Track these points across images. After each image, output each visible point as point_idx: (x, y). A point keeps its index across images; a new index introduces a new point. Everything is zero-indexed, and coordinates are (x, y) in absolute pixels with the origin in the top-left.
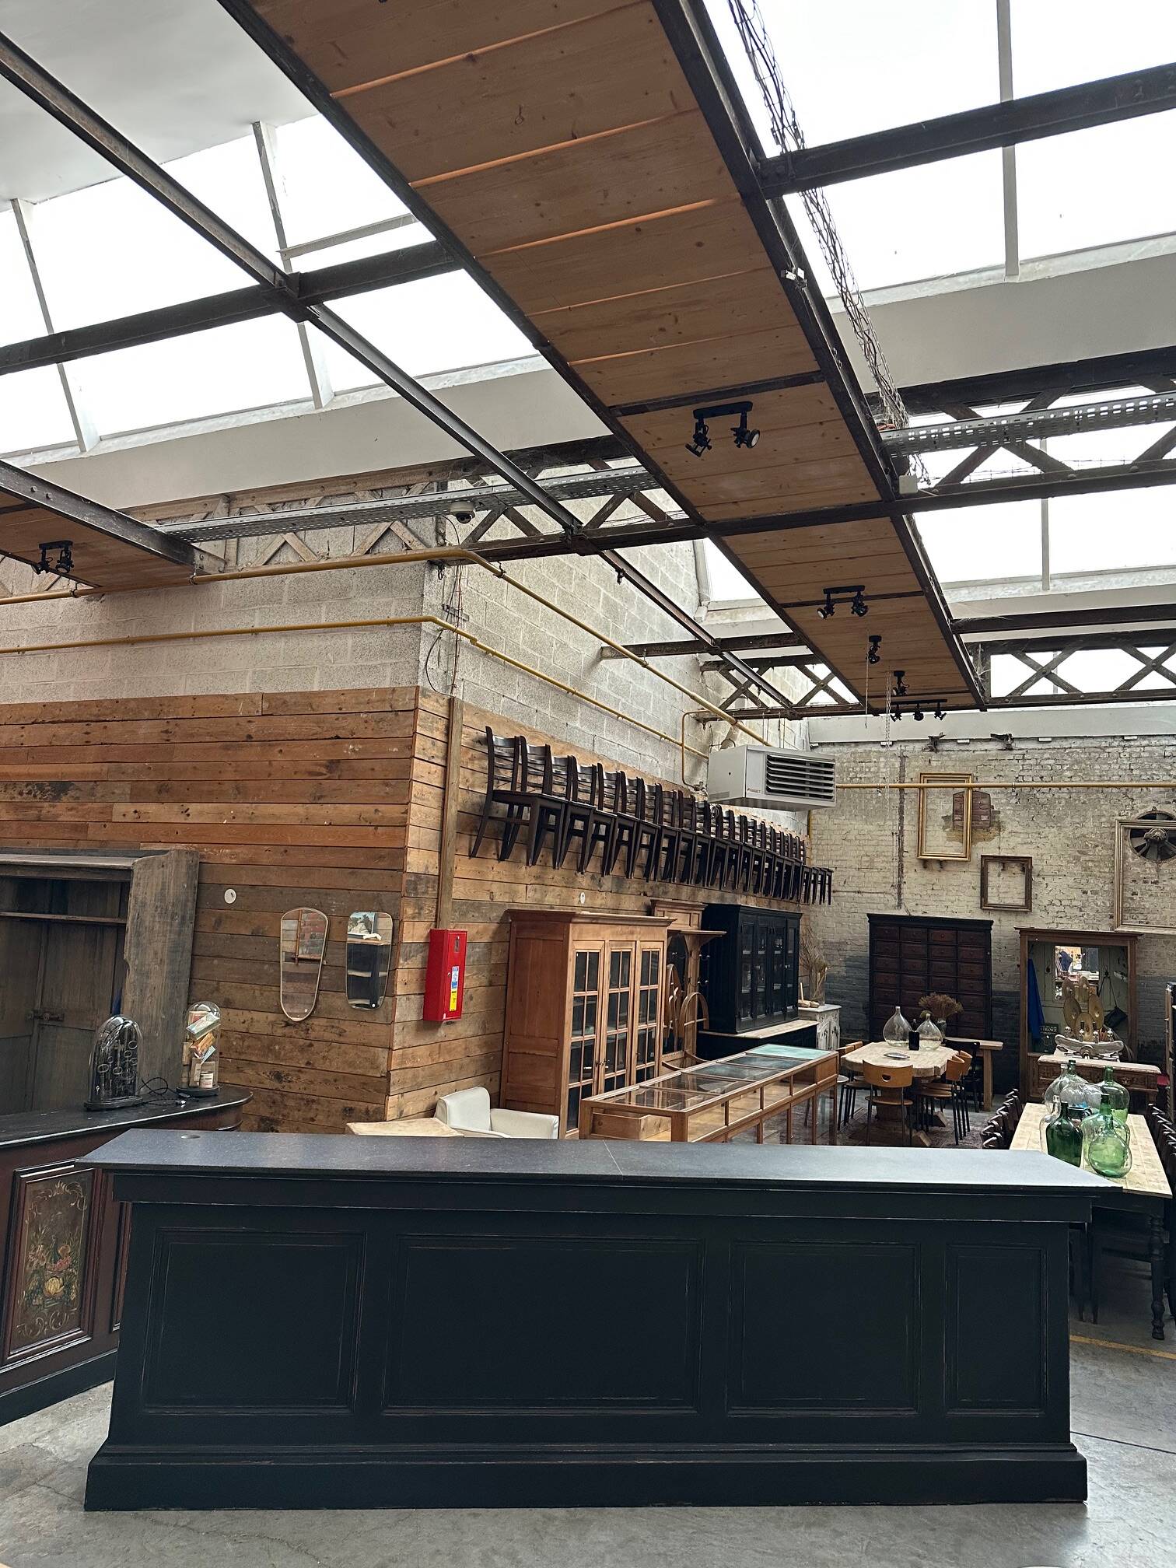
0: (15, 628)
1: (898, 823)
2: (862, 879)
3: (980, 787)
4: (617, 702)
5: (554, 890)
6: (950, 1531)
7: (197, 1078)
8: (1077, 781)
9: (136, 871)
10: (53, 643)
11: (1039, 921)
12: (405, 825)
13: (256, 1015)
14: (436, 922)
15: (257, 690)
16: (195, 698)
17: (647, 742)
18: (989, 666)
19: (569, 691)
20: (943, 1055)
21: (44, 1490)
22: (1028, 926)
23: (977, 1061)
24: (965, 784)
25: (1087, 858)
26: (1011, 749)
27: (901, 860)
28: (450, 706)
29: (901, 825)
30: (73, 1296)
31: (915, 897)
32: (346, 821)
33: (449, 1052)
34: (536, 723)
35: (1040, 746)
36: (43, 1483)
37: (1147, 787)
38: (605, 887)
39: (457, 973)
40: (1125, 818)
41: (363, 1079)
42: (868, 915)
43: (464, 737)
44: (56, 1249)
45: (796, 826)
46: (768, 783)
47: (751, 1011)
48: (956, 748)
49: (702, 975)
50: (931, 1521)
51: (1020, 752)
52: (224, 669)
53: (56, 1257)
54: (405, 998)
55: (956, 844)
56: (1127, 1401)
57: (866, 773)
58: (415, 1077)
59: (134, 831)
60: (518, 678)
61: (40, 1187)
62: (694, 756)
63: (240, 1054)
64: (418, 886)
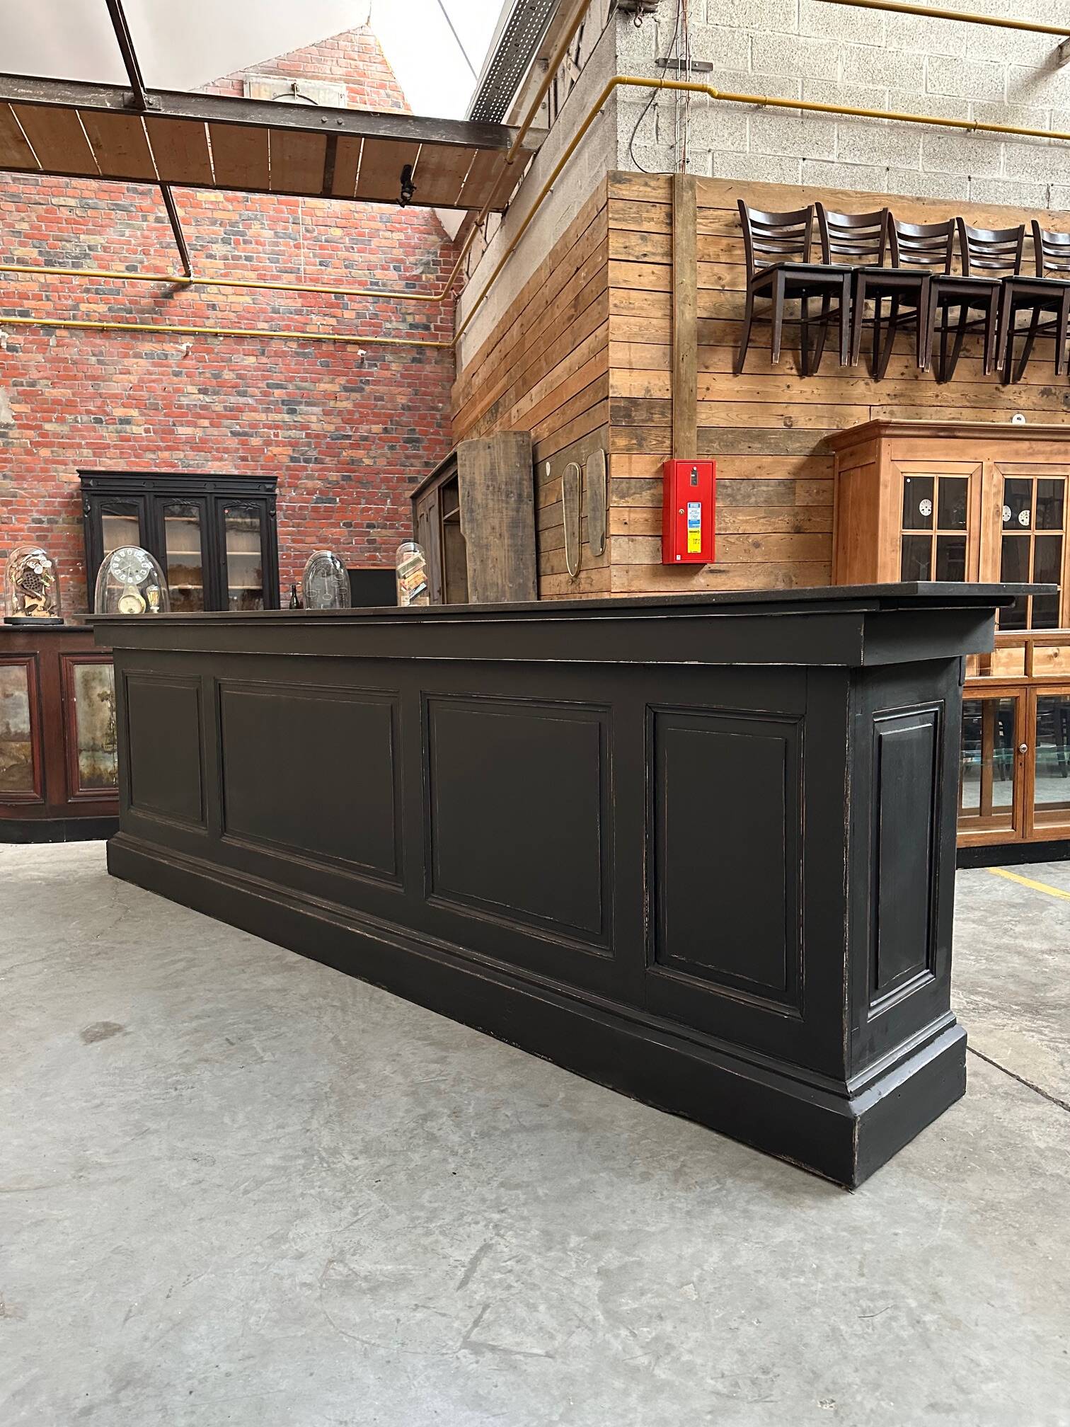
9: (459, 453)
14: (670, 453)
19: (975, 127)
28: (671, 187)
32: (585, 360)
34: (859, 183)
39: (699, 510)
43: (711, 221)
54: (624, 539)
60: (838, 128)
64: (633, 414)
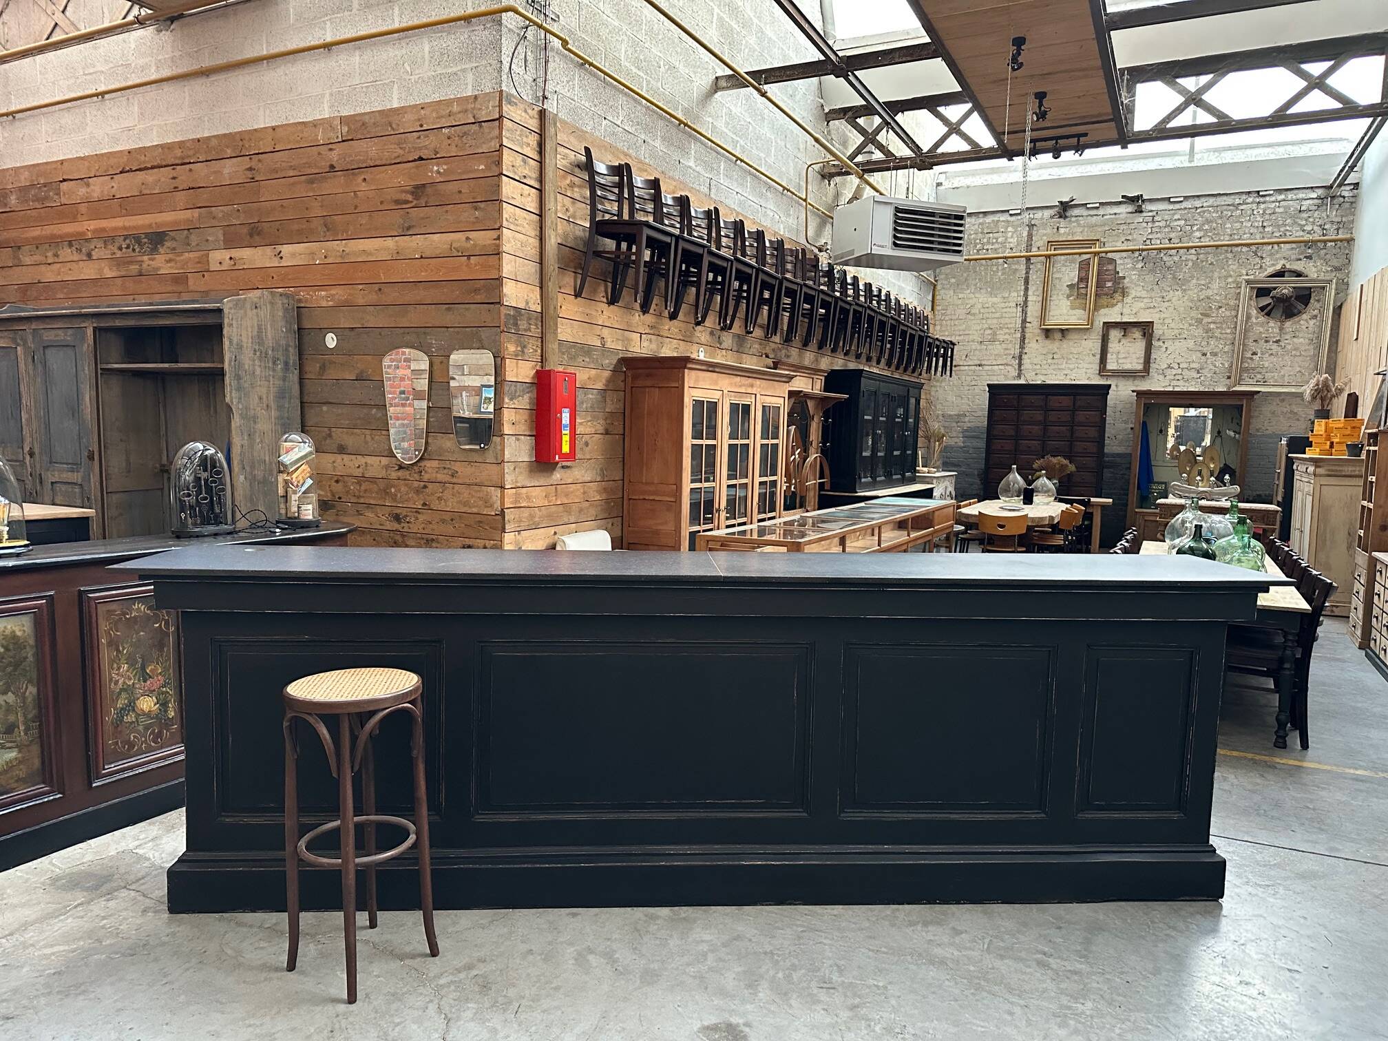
0: (91, 71)
1: (1022, 293)
2: (984, 352)
3: (1106, 252)
4: (735, 143)
5: (671, 342)
6: (1078, 930)
7: (295, 509)
8: (1206, 241)
9: (226, 311)
10: (130, 83)
11: (1156, 383)
12: (498, 254)
13: (370, 460)
14: (542, 362)
15: (336, 114)
16: (274, 129)
17: (768, 194)
18: (1134, 95)
19: (681, 122)
20: (1055, 508)
21: (133, 893)
22: (1145, 389)
23: (1088, 516)
24: (1092, 250)
25: (1210, 320)
26: (1141, 212)
27: (1023, 331)
28: (541, 119)
29: (1026, 296)
30: (172, 714)
31: (1035, 367)
32: (438, 252)
33: (567, 495)
34: (643, 154)
35: (1171, 207)
36: (133, 887)
37: (1278, 243)
38: (725, 345)
39: (568, 415)
40: (1252, 277)
41: (478, 518)
42: (988, 385)
43: (562, 158)
44: (143, 668)
45: (920, 300)
46: (895, 237)
47: (872, 474)
48: (1085, 213)
49: (825, 438)
50: (1056, 919)
51: (1150, 214)
52: (300, 94)
53: (145, 677)
54: (514, 438)
55: (1080, 312)
56: (1255, 804)
57: (993, 244)
58: (532, 516)
59: (231, 278)
60: (622, 99)
61: (113, 606)
62: (819, 215)
63: (358, 498)
64: (519, 322)
